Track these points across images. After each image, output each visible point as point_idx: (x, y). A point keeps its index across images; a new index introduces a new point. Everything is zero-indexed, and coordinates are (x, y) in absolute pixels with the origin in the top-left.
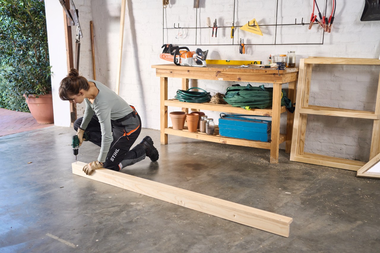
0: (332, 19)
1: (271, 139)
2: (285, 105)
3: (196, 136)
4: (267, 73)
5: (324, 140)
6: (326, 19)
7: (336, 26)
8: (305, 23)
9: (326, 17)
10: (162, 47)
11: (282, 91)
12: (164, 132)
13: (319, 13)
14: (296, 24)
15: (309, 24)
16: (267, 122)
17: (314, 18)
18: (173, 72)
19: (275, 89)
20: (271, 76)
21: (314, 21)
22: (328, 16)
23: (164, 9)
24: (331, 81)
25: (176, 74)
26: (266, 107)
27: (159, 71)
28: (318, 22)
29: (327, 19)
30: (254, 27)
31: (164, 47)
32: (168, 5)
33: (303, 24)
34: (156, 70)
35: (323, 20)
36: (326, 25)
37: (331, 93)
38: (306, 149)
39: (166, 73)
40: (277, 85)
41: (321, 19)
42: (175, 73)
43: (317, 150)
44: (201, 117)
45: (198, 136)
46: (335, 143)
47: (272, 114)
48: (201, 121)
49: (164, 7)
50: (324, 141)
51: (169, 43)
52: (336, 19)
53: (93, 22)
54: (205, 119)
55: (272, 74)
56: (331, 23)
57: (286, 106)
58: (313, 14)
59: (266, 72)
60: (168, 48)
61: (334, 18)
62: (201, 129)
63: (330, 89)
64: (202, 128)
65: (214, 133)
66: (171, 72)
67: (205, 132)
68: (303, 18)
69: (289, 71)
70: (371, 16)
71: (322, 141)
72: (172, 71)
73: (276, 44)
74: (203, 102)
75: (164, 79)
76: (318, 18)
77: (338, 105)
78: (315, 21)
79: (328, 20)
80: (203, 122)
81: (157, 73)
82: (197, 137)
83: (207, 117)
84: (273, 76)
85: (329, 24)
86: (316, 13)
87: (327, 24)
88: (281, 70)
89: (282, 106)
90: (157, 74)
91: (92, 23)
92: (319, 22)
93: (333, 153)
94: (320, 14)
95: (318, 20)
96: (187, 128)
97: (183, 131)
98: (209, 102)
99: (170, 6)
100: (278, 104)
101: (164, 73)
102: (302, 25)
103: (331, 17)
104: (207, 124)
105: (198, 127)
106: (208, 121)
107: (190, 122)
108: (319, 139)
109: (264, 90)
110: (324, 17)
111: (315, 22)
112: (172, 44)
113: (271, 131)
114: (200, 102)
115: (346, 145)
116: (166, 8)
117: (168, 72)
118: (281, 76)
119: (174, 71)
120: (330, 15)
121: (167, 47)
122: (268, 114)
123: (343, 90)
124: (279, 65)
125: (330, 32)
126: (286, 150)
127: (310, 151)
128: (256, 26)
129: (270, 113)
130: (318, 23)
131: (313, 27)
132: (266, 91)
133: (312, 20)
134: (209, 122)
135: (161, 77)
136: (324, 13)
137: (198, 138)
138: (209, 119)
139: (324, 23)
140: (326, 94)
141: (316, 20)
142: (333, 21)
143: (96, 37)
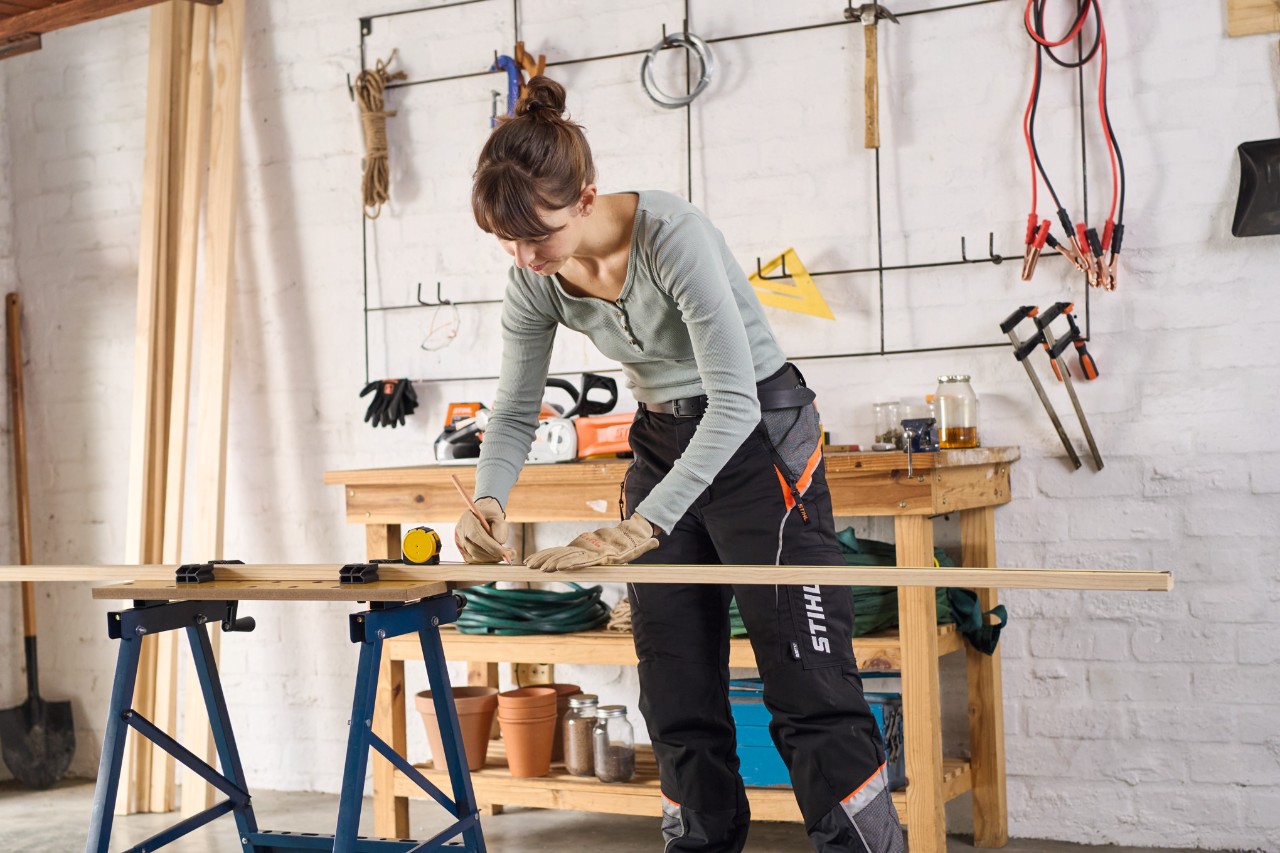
0: (1116, 232)
1: (908, 773)
2: (955, 620)
3: (550, 795)
4: (865, 467)
5: (1142, 769)
6: (1090, 235)
7: (1137, 262)
8: (1003, 255)
9: (1090, 227)
10: (364, 393)
11: (936, 555)
12: (393, 787)
13: (1057, 209)
14: (965, 261)
15: (1022, 257)
16: (879, 699)
17: (1041, 232)
18: (427, 499)
19: (906, 542)
20: (880, 482)
21: (1041, 245)
22: (1097, 222)
23: (369, 222)
24: (1145, 498)
25: (443, 505)
26: (868, 628)
27: (361, 497)
28: (1057, 249)
29: (1096, 235)
30: (787, 283)
31: (372, 395)
32: (385, 207)
33: (997, 260)
34: (347, 493)
35: (1077, 237)
36: (1095, 260)
37: (1151, 554)
38: (1068, 823)
39: (397, 504)
40: (912, 520)
41: (1069, 236)
42: (440, 500)
43: (1120, 820)
44: (568, 702)
45: (557, 791)
46: (1196, 782)
47: (900, 659)
48: (571, 722)
49: (365, 215)
50: (1144, 778)
51: (397, 374)
52: (1131, 233)
53: (20, 299)
54: (588, 712)
55: (883, 475)
56: (1116, 250)
57: (958, 625)
58: (1033, 217)
59: (859, 465)
60: (391, 397)
61: (1126, 230)
62: (574, 758)
63: (1140, 536)
64: (578, 753)
65: (634, 776)
66: (420, 499)
67: (590, 771)
68: (992, 235)
69: (959, 460)
70: (1270, 216)
71: (1136, 777)
72: (422, 492)
73: (886, 350)
74: (577, 627)
75: (384, 532)
76: (1057, 230)
77: (1186, 606)
78: (1046, 245)
79: (1100, 238)
80: (581, 725)
81: (349, 505)
82: (555, 799)
83: (595, 700)
84: (889, 482)
85: (1107, 254)
86: (1047, 212)
87: (1098, 253)
88: (923, 451)
89: (940, 623)
90: (351, 511)
91: (14, 302)
92: (1063, 248)
93: (1192, 828)
94: (1062, 214)
95: (1058, 240)
96: (502, 764)
97: (484, 776)
98: (605, 628)
99: (392, 211)
100: (923, 606)
101: (385, 506)
102: (991, 263)
103: (1110, 226)
104: (599, 731)
105: (558, 753)
106: (602, 714)
107: (516, 726)
108: (1123, 770)
109: (855, 552)
110: (1079, 226)
111: (1047, 248)
112: (410, 378)
113: (902, 742)
114: (560, 631)
115: (1244, 786)
116: (378, 220)
117: (406, 497)
118: (927, 479)
119: (435, 492)
120: (1107, 216)
121: (388, 390)
122: (883, 658)
123: (1199, 537)
124: (915, 429)
125: (1112, 287)
126: (978, 834)
127: (1088, 829)
128: (790, 276)
129: (890, 651)
130: (1059, 254)
131: (1038, 270)
132: (863, 553)
133: (1031, 241)
134: (606, 720)
135: (368, 526)
136: (1077, 212)
137: (560, 802)
138: (609, 709)
139: (1083, 252)
140: (1130, 557)
141: (1052, 242)
142: (1121, 239)
143: (32, 365)
